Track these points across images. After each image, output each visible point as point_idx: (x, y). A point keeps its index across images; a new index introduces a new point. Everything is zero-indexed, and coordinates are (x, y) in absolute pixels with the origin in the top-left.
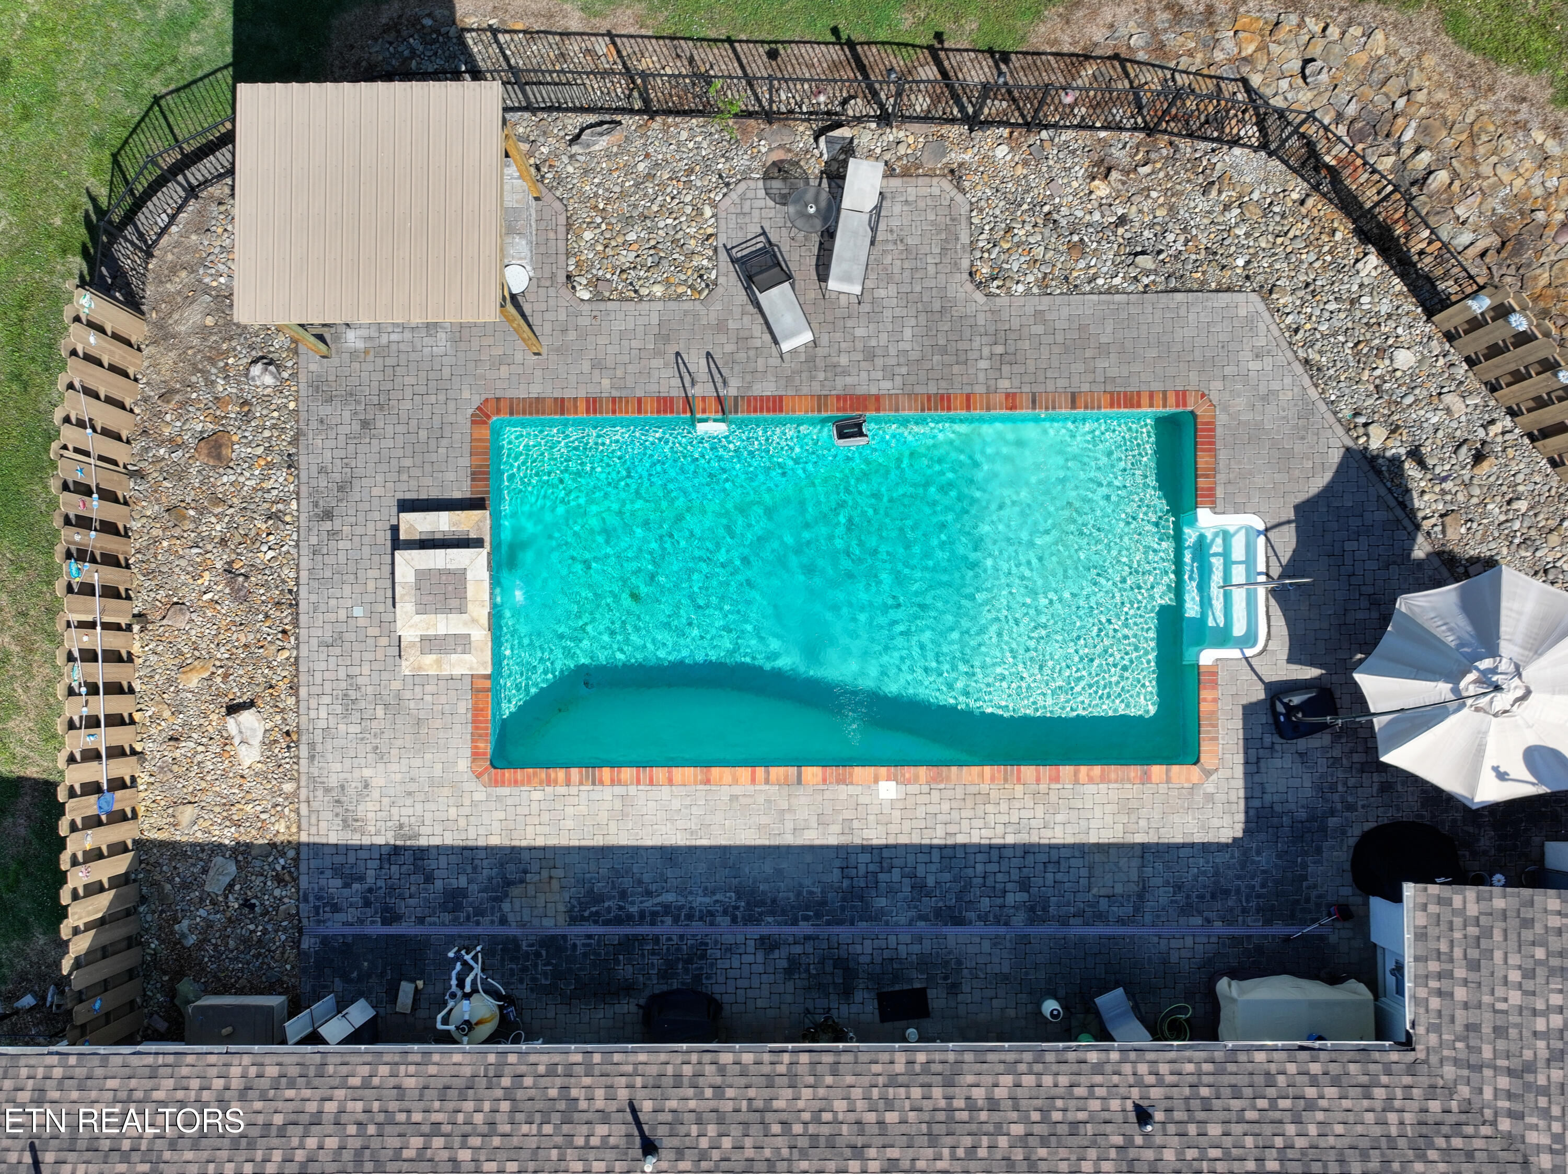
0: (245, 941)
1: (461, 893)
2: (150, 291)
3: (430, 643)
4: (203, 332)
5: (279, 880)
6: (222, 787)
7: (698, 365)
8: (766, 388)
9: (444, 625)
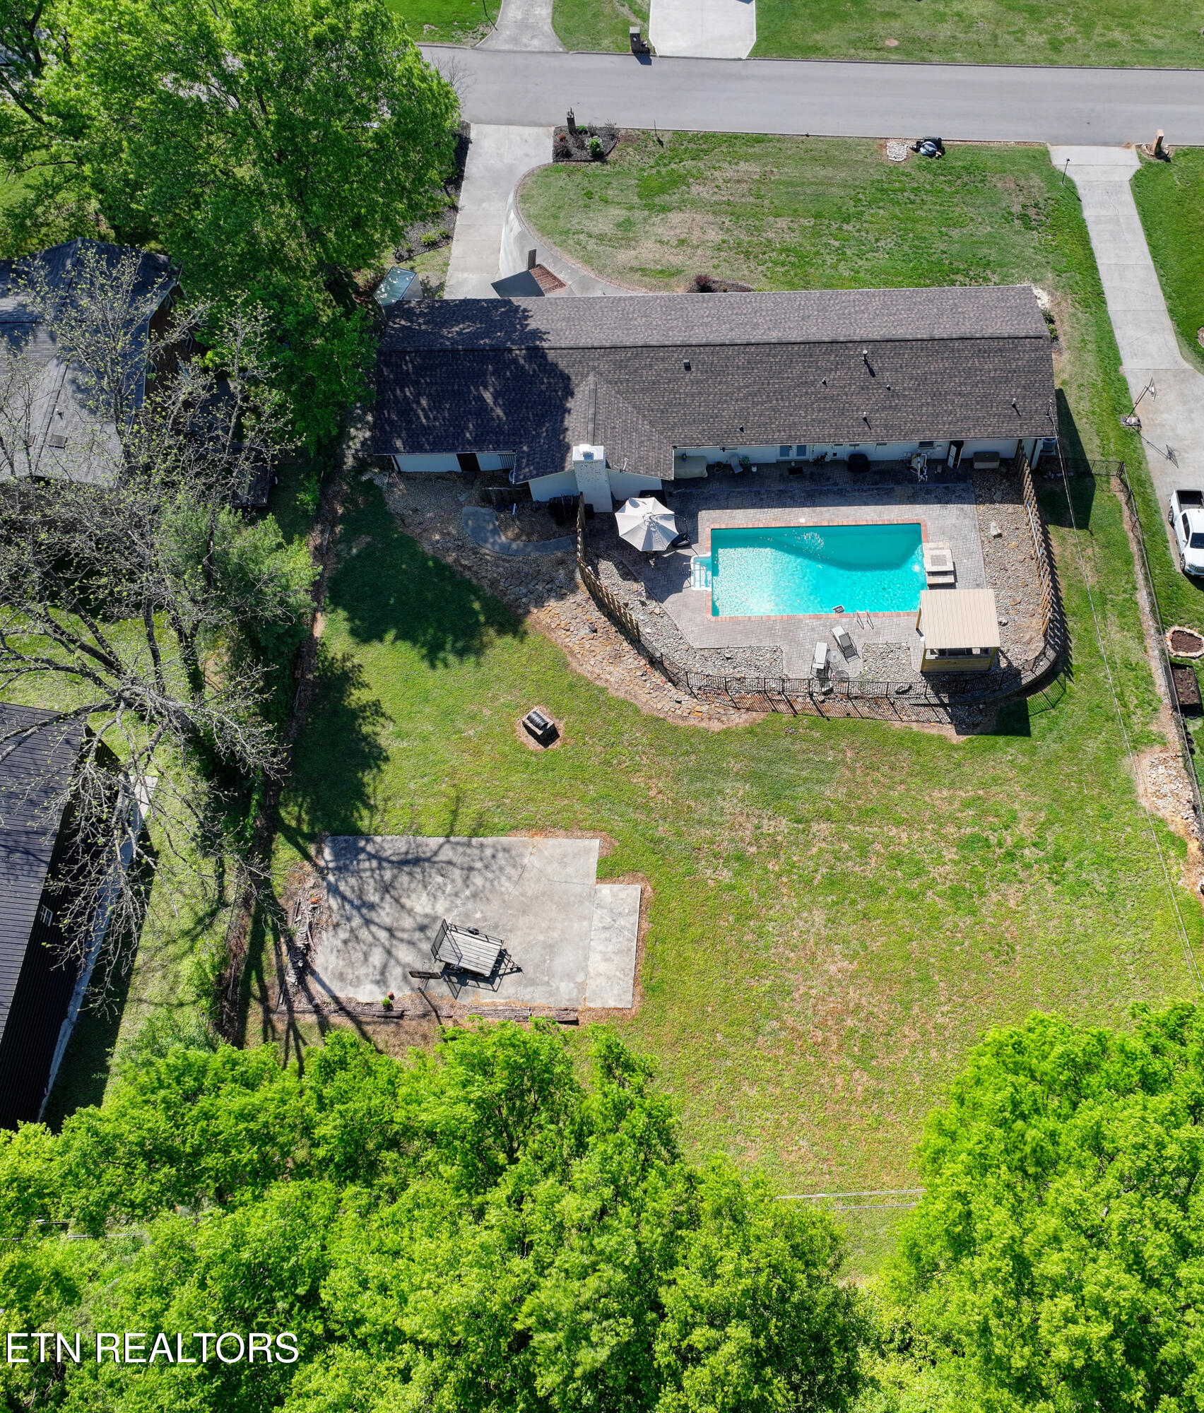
0: (988, 481)
3: (941, 549)
6: (1000, 517)
9: (937, 554)
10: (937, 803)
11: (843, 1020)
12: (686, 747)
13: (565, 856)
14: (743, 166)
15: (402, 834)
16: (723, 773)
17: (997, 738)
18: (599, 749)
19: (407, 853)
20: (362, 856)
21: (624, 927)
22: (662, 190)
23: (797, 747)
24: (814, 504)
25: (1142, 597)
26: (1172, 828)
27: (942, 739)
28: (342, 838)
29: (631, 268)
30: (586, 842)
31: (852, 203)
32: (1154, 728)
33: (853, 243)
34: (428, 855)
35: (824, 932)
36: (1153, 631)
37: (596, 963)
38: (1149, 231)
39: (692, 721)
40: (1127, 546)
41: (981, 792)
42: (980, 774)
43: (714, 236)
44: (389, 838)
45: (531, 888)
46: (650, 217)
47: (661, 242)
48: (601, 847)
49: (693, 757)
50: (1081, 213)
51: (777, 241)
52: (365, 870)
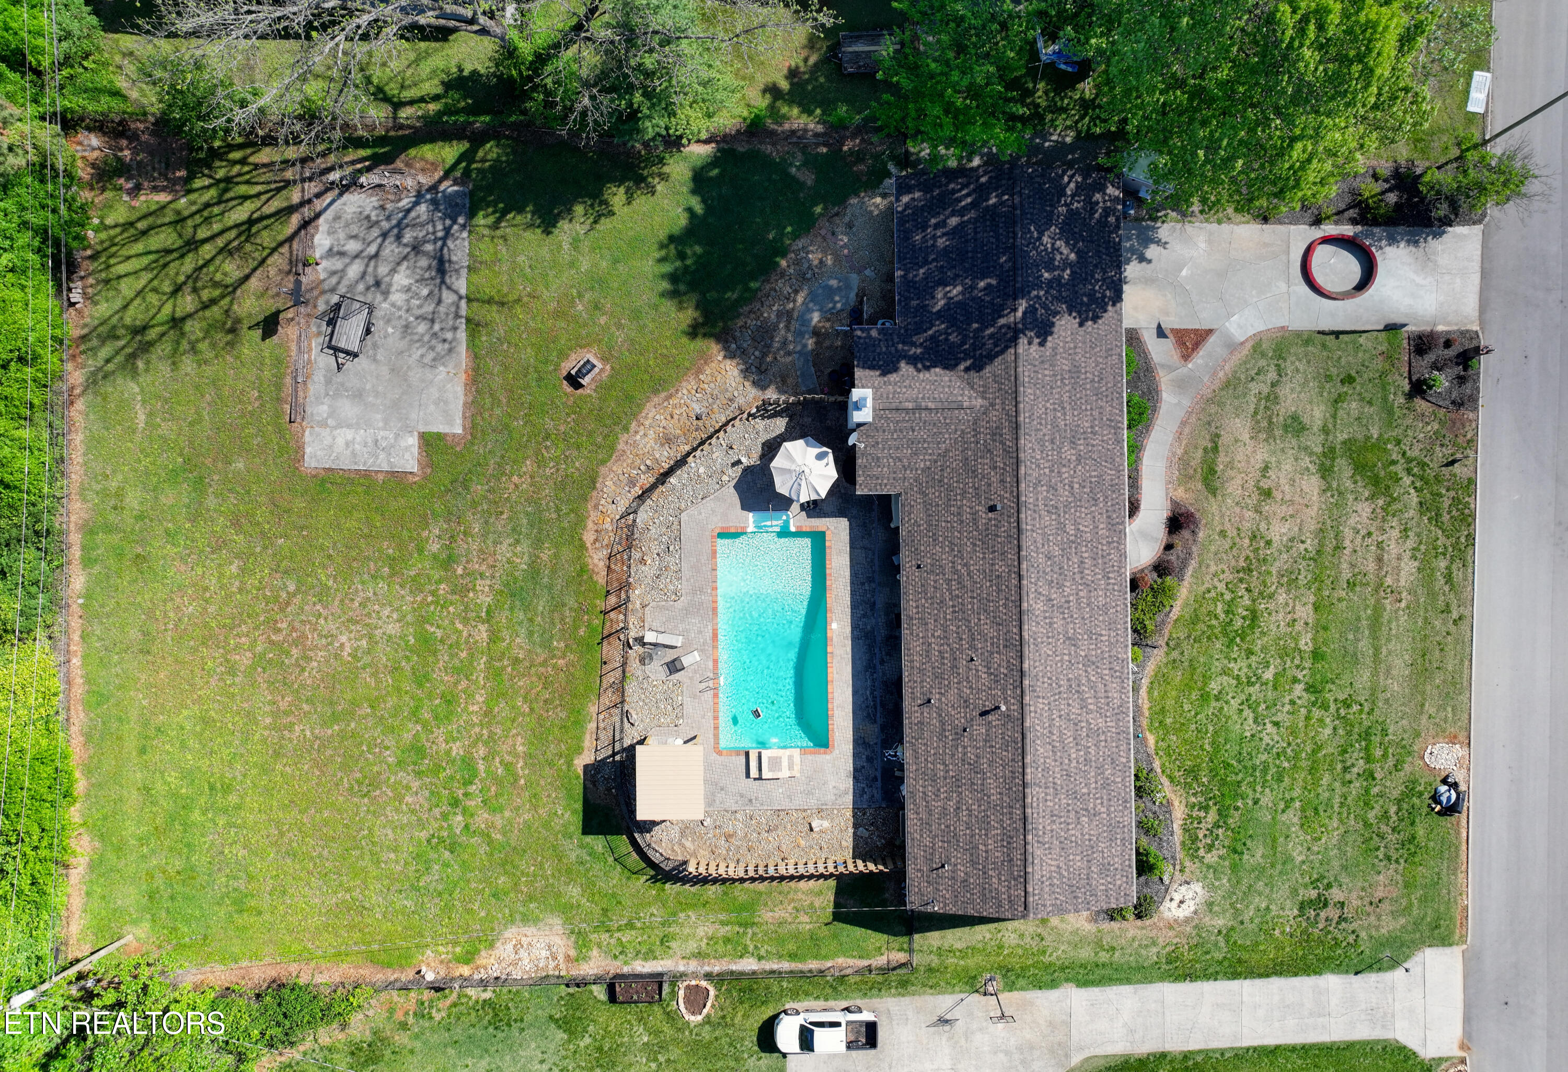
0: (883, 824)
1: (867, 757)
2: (680, 858)
3: (791, 767)
4: (693, 841)
5: (864, 814)
6: (836, 833)
7: (703, 685)
8: (710, 664)
9: (785, 763)
10: (510, 741)
11: (297, 646)
12: (565, 509)
13: (446, 402)
14: (1409, 567)
15: (471, 255)
16: (538, 543)
17: (581, 802)
18: (562, 428)
19: (450, 261)
20: (448, 222)
21: (377, 457)
22: (1360, 468)
23: (567, 613)
24: (854, 639)
25: (749, 964)
26: (483, 953)
27: (579, 750)
28: (467, 201)
29: (1218, 436)
30: (459, 421)
31: (1341, 697)
32: (595, 952)
33: (1270, 695)
34: (448, 281)
35: (378, 632)
36: (707, 969)
37: (344, 436)
38: (1304, 1050)
39: (593, 515)
40: (816, 957)
41: (522, 782)
42: (542, 783)
43: (1278, 532)
44: (466, 244)
45: (415, 375)
46: (1311, 454)
47: (1266, 468)
48: (454, 435)
49: (554, 516)
50: (1333, 971)
51: (1272, 606)
52: (434, 226)
